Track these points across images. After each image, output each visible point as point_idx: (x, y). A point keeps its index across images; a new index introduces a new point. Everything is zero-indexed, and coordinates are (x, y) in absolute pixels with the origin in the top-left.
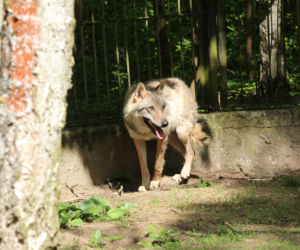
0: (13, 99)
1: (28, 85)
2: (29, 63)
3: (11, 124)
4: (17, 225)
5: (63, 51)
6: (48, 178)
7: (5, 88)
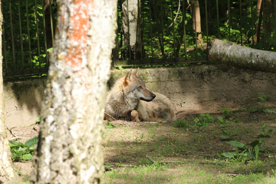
0: (70, 56)
1: (83, 45)
2: (84, 26)
3: (69, 77)
4: (72, 160)
5: (111, 16)
6: (96, 122)
7: (63, 47)
